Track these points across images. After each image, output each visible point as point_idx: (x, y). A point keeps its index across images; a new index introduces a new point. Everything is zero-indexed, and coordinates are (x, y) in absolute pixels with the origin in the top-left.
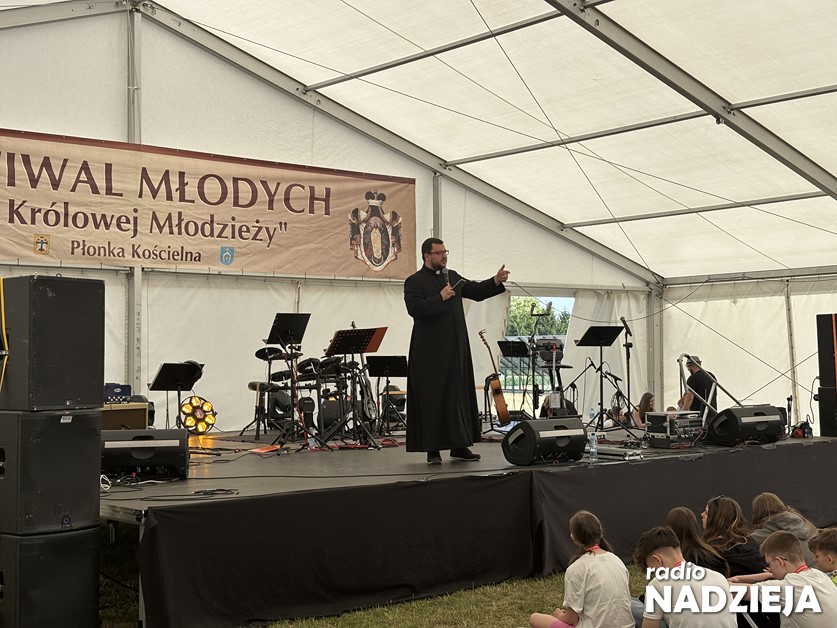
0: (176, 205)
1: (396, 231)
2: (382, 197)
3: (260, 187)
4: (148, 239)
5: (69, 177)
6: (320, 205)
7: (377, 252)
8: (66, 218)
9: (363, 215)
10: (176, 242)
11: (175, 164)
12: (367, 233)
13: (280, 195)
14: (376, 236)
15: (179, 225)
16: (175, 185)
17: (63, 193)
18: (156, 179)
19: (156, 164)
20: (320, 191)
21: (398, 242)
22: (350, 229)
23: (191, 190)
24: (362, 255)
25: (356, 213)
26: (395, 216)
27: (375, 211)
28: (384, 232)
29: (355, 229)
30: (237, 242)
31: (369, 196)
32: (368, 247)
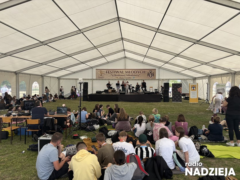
0: (129, 74)
1: (153, 74)
2: (152, 71)
3: (137, 71)
4: (126, 77)
5: (119, 72)
6: (144, 73)
7: (151, 76)
8: (119, 75)
9: (149, 73)
10: (129, 77)
11: (129, 70)
12: (150, 75)
13: (139, 72)
14: (151, 75)
15: (129, 75)
16: (129, 72)
17: (119, 74)
18: (127, 72)
19: (127, 71)
20: (144, 71)
21: (153, 75)
22: (147, 75)
23: (130, 72)
24: (149, 77)
25: (148, 73)
26: (153, 73)
27: (151, 72)
28: (152, 74)
29: (148, 74)
30: (135, 77)
31: (150, 71)
32: (150, 76)
